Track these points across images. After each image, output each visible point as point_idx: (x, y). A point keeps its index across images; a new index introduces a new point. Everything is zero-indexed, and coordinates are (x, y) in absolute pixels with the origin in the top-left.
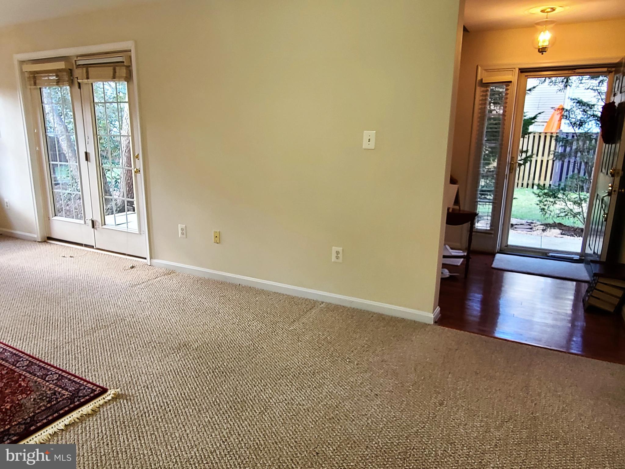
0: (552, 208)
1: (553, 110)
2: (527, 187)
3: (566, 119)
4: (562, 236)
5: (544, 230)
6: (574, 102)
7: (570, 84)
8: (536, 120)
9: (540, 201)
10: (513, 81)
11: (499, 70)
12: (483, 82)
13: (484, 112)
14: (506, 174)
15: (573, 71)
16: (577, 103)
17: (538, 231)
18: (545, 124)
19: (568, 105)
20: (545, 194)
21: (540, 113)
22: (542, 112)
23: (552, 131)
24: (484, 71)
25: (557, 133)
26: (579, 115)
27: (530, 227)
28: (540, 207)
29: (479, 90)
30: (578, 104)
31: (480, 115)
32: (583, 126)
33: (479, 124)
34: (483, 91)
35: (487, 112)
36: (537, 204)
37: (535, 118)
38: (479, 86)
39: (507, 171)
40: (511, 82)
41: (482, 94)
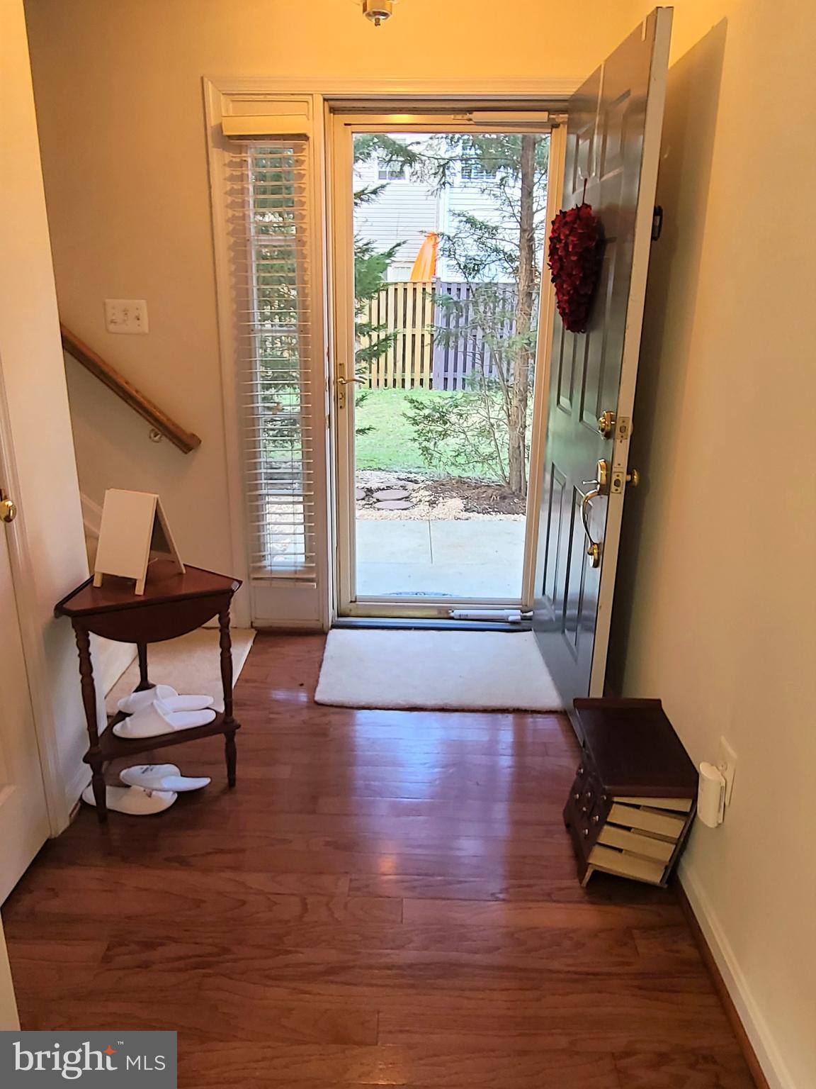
0: (441, 444)
1: (422, 237)
2: (394, 386)
3: (449, 256)
4: (467, 515)
5: (432, 503)
6: (461, 221)
7: (450, 181)
8: (392, 258)
9: (420, 433)
10: (310, 135)
11: (268, 98)
12: (226, 133)
13: (245, 230)
14: (327, 413)
15: (469, 116)
16: (466, 222)
17: (421, 506)
18: (412, 265)
19: (449, 226)
20: (426, 417)
21: (399, 245)
22: (404, 243)
23: (425, 280)
24: (222, 97)
25: (433, 283)
26: (470, 247)
27: (405, 494)
28: (420, 444)
29: (219, 158)
30: (469, 225)
31: (232, 240)
32: (481, 272)
33: (233, 267)
34: (231, 164)
35: (253, 231)
36: (415, 440)
37: (390, 254)
38: (214, 147)
39: (329, 406)
40: (304, 137)
41: (228, 172)
